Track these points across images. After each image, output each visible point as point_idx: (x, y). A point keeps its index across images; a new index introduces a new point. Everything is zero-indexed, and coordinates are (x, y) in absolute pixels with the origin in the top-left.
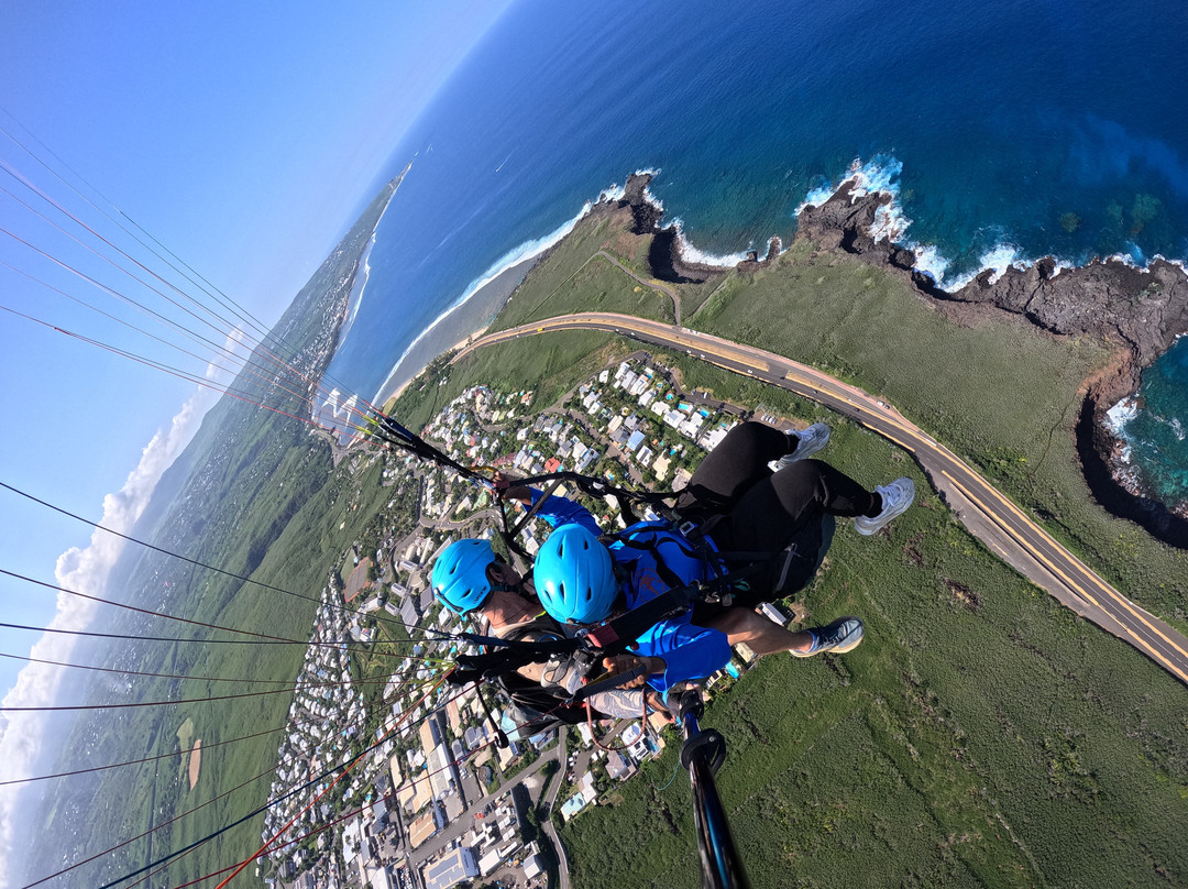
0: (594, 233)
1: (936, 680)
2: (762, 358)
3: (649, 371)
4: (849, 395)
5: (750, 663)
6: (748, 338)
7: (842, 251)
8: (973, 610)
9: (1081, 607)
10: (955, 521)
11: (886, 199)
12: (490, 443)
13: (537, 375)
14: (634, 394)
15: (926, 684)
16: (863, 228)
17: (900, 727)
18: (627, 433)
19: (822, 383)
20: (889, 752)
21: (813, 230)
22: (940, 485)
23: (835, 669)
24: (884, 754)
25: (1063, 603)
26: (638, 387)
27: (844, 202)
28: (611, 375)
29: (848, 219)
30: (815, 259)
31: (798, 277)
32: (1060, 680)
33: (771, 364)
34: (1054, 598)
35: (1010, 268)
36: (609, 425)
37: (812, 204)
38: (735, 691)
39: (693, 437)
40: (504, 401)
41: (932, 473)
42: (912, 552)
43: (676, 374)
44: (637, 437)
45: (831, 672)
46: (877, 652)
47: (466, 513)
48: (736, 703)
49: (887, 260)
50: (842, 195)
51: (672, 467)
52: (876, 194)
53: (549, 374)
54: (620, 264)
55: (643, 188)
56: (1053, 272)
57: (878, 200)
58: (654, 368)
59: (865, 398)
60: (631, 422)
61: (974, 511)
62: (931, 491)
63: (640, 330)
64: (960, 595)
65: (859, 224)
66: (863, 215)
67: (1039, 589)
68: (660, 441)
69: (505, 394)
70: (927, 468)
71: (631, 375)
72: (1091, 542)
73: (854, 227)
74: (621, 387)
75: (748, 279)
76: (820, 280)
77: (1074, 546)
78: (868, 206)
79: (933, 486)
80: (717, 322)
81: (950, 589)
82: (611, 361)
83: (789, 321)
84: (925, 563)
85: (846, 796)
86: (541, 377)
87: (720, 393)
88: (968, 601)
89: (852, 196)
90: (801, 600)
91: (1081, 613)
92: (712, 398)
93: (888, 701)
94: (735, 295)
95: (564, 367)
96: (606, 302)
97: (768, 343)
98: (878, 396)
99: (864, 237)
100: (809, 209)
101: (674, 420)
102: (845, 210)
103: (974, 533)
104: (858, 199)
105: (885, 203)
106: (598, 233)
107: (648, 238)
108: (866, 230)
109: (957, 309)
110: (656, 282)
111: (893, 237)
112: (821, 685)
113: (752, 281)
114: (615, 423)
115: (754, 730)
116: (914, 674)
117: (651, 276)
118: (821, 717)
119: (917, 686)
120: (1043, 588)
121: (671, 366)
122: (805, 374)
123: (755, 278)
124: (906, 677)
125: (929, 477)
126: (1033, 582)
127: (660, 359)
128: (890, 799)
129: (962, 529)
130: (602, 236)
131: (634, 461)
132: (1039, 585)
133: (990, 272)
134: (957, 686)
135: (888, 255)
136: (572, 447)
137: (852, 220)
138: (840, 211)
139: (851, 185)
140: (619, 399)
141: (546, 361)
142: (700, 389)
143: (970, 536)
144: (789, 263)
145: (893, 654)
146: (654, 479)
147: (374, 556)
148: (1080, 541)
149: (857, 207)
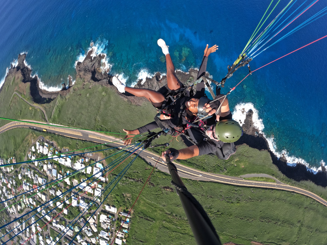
0: (11, 83)
1: (174, 211)
2: (79, 131)
3: (46, 144)
4: (110, 139)
5: (128, 227)
6: (71, 124)
7: (92, 81)
8: (173, 192)
9: (197, 178)
10: (157, 170)
11: (103, 57)
12: (12, 182)
13: (13, 151)
14: (45, 154)
15: (172, 213)
16: (98, 69)
17: (172, 225)
18: (50, 170)
19: (101, 137)
20: (174, 230)
21: (82, 73)
22: (148, 161)
23: (149, 220)
24: (173, 231)
25: (193, 179)
26: (45, 151)
27: (90, 60)
28: (35, 148)
29: (92, 67)
30: (84, 86)
31: (80, 95)
32: (201, 197)
33: (82, 133)
34: (190, 179)
35: (147, 78)
36: (44, 168)
37: (79, 61)
38: (130, 235)
39: (71, 167)
40: (8, 163)
41: (145, 158)
42: (150, 184)
43: (55, 143)
44: (54, 172)
45: (149, 222)
46: (156, 211)
47: (22, 211)
48: (132, 238)
49: (108, 83)
50: (89, 57)
51: (70, 180)
52: (100, 55)
53: (16, 149)
54: (22, 98)
55: (24, 60)
56: (160, 77)
57: (101, 57)
58: (47, 142)
59: (116, 139)
60: (50, 166)
61: (161, 165)
62: (147, 164)
63: (37, 126)
64: (168, 190)
65: (96, 68)
66: (97, 64)
67: (186, 179)
68: (62, 171)
69: (7, 159)
70: (142, 157)
71: (41, 147)
72: (193, 162)
73: (94, 69)
74: (40, 152)
75: (65, 99)
76: (88, 95)
77: (190, 165)
78: (98, 60)
79: (147, 162)
80: (59, 119)
81: (164, 189)
82: (33, 142)
83: (82, 114)
84: (155, 185)
85: (172, 243)
86: (14, 151)
87: (71, 148)
88: (170, 190)
89: (92, 57)
90: (130, 208)
91: (198, 180)
92: (70, 150)
93: (166, 221)
94: (62, 106)
95: (19, 145)
96: (22, 115)
97: (78, 125)
98: (119, 138)
99: (99, 73)
100: (79, 63)
101: (62, 161)
102: (90, 63)
103: (163, 171)
104: (95, 58)
105: (103, 58)
106: (12, 84)
107: (28, 84)
108: (99, 69)
109: (134, 99)
110: (36, 105)
111: (108, 71)
112: (148, 225)
113: (66, 99)
114: (45, 167)
115: (142, 241)
116: (168, 212)
117: (33, 102)
118: (153, 231)
119: (170, 214)
120: (186, 178)
121: (52, 141)
122: (94, 134)
123: (67, 98)
124: (167, 214)
125: (144, 160)
126: (183, 178)
127: (47, 138)
128: (181, 239)
129: (159, 171)
130: (14, 85)
131: (57, 179)
132: (185, 178)
133: (141, 80)
134: (179, 210)
135: (108, 81)
136: (37, 179)
137: (93, 67)
138: (89, 64)
139: (91, 52)
140: (42, 158)
141: (13, 143)
142: (64, 148)
143: (162, 173)
144: (76, 89)
145: (160, 210)
146: (67, 185)
147: (7, 233)
148: (190, 163)
149: (94, 62)
